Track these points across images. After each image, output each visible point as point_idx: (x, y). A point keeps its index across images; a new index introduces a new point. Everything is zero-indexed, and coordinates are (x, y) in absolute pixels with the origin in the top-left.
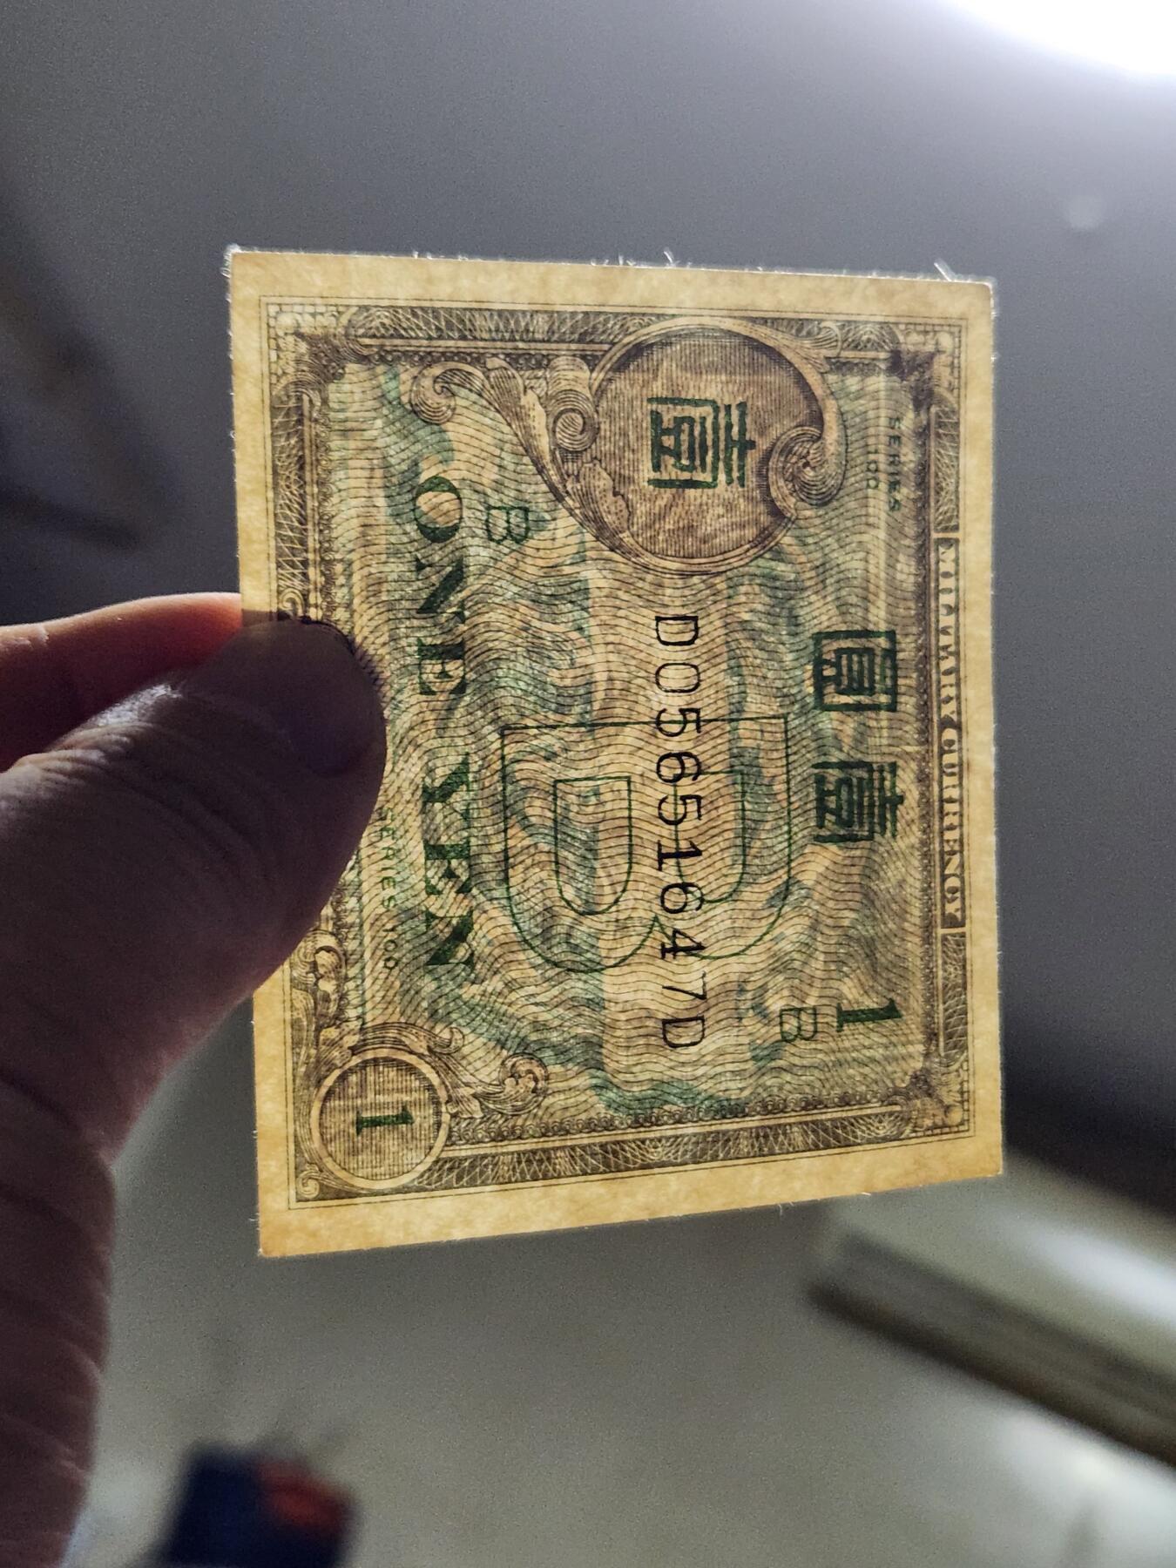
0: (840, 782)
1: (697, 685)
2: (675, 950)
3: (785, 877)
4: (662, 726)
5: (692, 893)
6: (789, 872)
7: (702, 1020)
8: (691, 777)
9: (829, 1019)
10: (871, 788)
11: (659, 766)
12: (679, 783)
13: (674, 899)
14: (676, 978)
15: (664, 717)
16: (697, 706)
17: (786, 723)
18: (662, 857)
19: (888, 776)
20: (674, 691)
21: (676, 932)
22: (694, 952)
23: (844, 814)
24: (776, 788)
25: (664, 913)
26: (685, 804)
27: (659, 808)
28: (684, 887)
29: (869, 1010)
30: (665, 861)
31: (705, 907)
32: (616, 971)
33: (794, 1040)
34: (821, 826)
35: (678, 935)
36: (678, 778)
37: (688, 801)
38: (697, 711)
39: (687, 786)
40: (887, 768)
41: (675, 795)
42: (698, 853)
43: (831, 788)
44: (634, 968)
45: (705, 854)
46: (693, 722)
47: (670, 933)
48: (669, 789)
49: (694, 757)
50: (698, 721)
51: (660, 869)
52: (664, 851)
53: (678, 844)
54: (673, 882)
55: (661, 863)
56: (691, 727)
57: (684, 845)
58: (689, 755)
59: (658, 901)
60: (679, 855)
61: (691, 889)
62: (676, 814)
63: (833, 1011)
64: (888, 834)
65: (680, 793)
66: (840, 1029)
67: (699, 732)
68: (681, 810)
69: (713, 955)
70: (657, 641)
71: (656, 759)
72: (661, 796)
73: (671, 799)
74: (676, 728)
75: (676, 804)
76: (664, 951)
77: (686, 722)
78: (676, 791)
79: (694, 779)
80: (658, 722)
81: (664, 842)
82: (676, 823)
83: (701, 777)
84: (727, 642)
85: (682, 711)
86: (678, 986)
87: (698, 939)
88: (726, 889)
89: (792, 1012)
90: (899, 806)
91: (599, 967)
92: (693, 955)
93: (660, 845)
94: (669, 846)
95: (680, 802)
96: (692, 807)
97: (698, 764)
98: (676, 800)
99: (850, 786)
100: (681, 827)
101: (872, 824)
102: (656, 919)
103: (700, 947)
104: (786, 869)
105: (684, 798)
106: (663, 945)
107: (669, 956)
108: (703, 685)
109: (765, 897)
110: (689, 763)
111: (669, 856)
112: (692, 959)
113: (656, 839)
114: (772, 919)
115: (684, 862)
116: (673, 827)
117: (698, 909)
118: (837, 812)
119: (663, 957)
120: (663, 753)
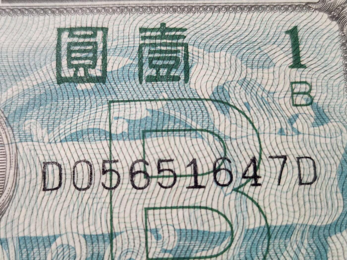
0: (152, 66)
1: (88, 162)
2: (256, 177)
3: (210, 102)
4: (113, 186)
5: (220, 166)
6: (207, 100)
7: (299, 158)
8: (146, 166)
9: (298, 74)
10: (155, 45)
11: (140, 189)
12: (150, 175)
13: (223, 177)
14: (273, 176)
15: (108, 185)
16: (101, 161)
17: (113, 102)
18: (197, 186)
19: (148, 34)
20: (91, 179)
21: (244, 177)
22: (257, 164)
23: (172, 62)
24: (155, 108)
25: (232, 184)
26: (163, 170)
27: (166, 188)
28: (216, 171)
29: (292, 47)
30: (199, 184)
31: (229, 157)
32: (269, 217)
33: (311, 97)
34: (178, 78)
35: (246, 175)
36: (147, 176)
37: (161, 168)
38: (104, 162)
39: (152, 170)
40: (143, 34)
41: (158, 177)
42: (194, 162)
43: (155, 71)
44: (267, 204)
45: (195, 157)
46: (111, 165)
47: (244, 181)
48: (154, 181)
49: (133, 164)
50: (111, 162)
51: (204, 187)
52: (193, 184)
53: (189, 176)
54: (213, 178)
55: (200, 187)
56: (114, 166)
57: (190, 171)
58: (132, 168)
59: (225, 188)
60: (196, 175)
61: (217, 165)
62: (169, 176)
63: (294, 70)
64: (185, 33)
65: (155, 173)
66: (304, 66)
67: (117, 161)
68: (166, 173)
69: (259, 151)
70: (59, 190)
71: (134, 190)
72: (158, 187)
73: (160, 180)
74: (115, 176)
75: (163, 177)
76: (256, 184)
77: (111, 170)
78: (155, 177)
79: (148, 164)
80: (111, 189)
81: (187, 184)
82: (175, 176)
83: (147, 160)
84: (61, 141)
85: (104, 172)
86: (278, 175)
87: (248, 161)
88: (217, 143)
89: (294, 98)
90: (167, 26)
91: (266, 229)
92: (259, 165)
93: (189, 187)
94: (190, 181)
95: (162, 174)
96: (164, 166)
97: (138, 161)
98: (160, 177)
99: (153, 58)
100: (178, 173)
101: (177, 45)
102: (236, 190)
103: (253, 160)
104: (205, 102)
105: (160, 171)
106: (253, 185)
107: (260, 181)
108: (87, 158)
109: (222, 116)
110: (137, 167)
111: (196, 181)
112: (261, 166)
113: (185, 190)
114: (236, 112)
115: (200, 172)
116: (178, 179)
117: (230, 162)
118: (170, 68)
119: (260, 185)
120: (130, 186)
